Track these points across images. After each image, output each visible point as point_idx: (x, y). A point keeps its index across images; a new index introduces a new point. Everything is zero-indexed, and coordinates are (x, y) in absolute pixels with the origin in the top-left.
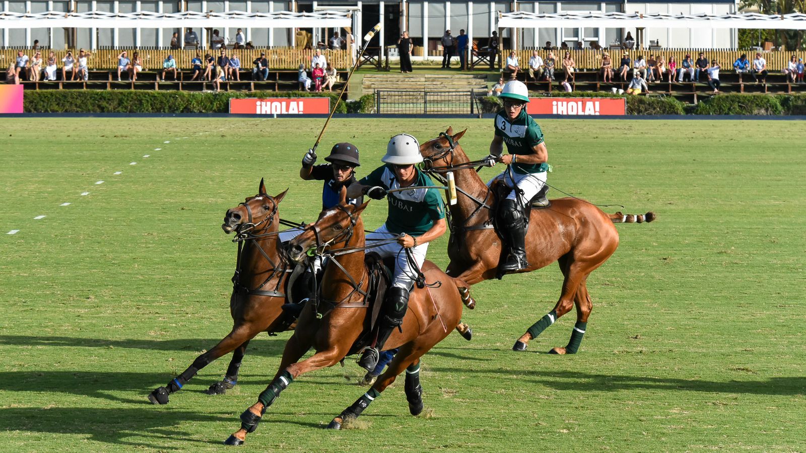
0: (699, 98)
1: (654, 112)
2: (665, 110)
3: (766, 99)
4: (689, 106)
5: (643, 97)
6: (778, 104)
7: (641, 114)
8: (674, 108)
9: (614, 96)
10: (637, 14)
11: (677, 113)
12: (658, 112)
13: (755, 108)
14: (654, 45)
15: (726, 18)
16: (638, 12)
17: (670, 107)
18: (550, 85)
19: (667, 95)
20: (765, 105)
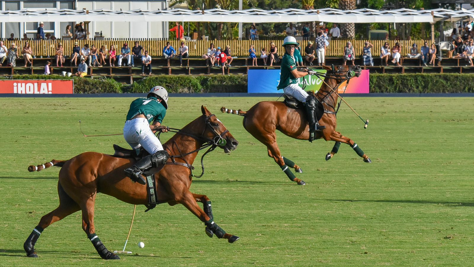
0: (134, 79)
1: (96, 91)
2: (106, 89)
3: (188, 79)
4: (126, 86)
5: (88, 79)
6: (199, 84)
7: (86, 93)
8: (113, 88)
9: (64, 78)
10: (84, 10)
11: (115, 92)
12: (100, 91)
13: (180, 87)
14: (98, 36)
15: (157, 13)
16: (85, 9)
17: (110, 87)
18: (13, 69)
19: (107, 77)
20: (188, 85)
